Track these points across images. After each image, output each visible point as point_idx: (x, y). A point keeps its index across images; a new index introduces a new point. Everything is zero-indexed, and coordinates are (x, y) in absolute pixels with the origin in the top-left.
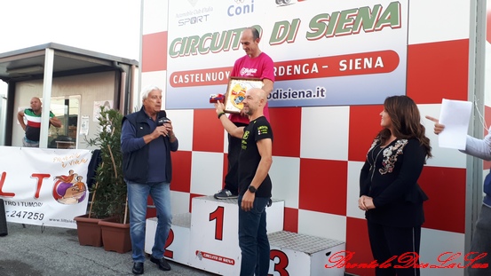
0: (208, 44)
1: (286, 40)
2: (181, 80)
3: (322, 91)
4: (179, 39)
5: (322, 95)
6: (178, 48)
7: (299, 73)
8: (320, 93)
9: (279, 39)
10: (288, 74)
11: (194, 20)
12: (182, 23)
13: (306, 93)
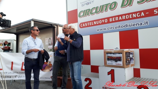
0: (94, 11)
1: (128, 5)
2: (84, 25)
3: (147, 22)
4: (82, 11)
5: (147, 24)
6: (82, 14)
7: (135, 16)
8: (146, 23)
9: (125, 5)
10: (130, 17)
11: (88, 4)
12: (83, 5)
13: (139, 24)
